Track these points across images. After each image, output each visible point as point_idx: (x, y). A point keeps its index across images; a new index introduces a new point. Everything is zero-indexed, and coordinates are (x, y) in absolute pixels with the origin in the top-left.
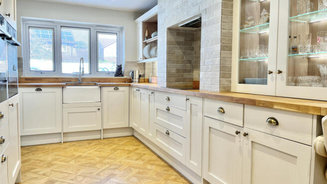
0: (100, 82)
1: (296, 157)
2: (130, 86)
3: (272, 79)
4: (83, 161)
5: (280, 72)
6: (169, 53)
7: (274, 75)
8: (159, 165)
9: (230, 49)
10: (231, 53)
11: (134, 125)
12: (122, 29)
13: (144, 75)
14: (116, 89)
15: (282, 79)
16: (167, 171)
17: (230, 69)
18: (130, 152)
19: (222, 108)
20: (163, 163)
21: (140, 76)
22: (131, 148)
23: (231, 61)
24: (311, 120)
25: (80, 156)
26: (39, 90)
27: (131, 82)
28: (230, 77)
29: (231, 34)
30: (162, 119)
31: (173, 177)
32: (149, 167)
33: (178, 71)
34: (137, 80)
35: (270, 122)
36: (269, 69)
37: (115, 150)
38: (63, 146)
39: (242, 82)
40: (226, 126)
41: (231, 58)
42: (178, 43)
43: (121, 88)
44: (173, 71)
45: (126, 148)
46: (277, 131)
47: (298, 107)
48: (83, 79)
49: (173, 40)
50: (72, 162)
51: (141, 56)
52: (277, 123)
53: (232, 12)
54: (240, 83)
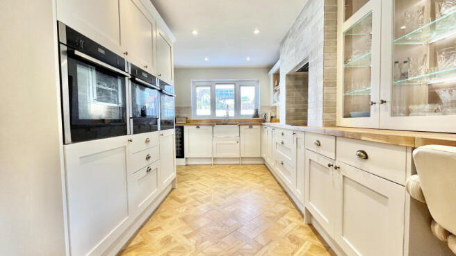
0: (241, 123)
1: (387, 198)
2: (261, 125)
3: (375, 110)
4: (220, 179)
5: (383, 102)
6: (288, 95)
7: (377, 105)
8: (276, 190)
9: (335, 85)
10: (336, 89)
11: (264, 156)
12: (258, 81)
13: (275, 117)
14: (251, 127)
15: (386, 110)
16: (281, 195)
17: (335, 104)
18: (256, 176)
19: (318, 141)
20: (280, 189)
21: (272, 117)
22: (259, 173)
23: (336, 97)
24: (405, 153)
25: (219, 176)
26: (198, 127)
27: (265, 121)
28: (335, 112)
29: (336, 70)
30: (279, 151)
31: (284, 201)
32: (267, 190)
33: (297, 110)
34: (269, 120)
35: (359, 155)
36: (372, 100)
37: (246, 174)
38: (212, 167)
39: (347, 115)
40: (322, 158)
41: (336, 93)
42: (297, 87)
43: (254, 127)
44: (292, 110)
45: (255, 173)
46: (367, 165)
47: (387, 137)
48: (229, 120)
49: (291, 84)
50: (213, 179)
51: (272, 101)
52: (367, 157)
53: (336, 49)
54: (345, 117)
